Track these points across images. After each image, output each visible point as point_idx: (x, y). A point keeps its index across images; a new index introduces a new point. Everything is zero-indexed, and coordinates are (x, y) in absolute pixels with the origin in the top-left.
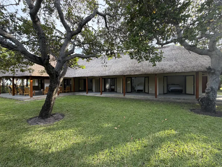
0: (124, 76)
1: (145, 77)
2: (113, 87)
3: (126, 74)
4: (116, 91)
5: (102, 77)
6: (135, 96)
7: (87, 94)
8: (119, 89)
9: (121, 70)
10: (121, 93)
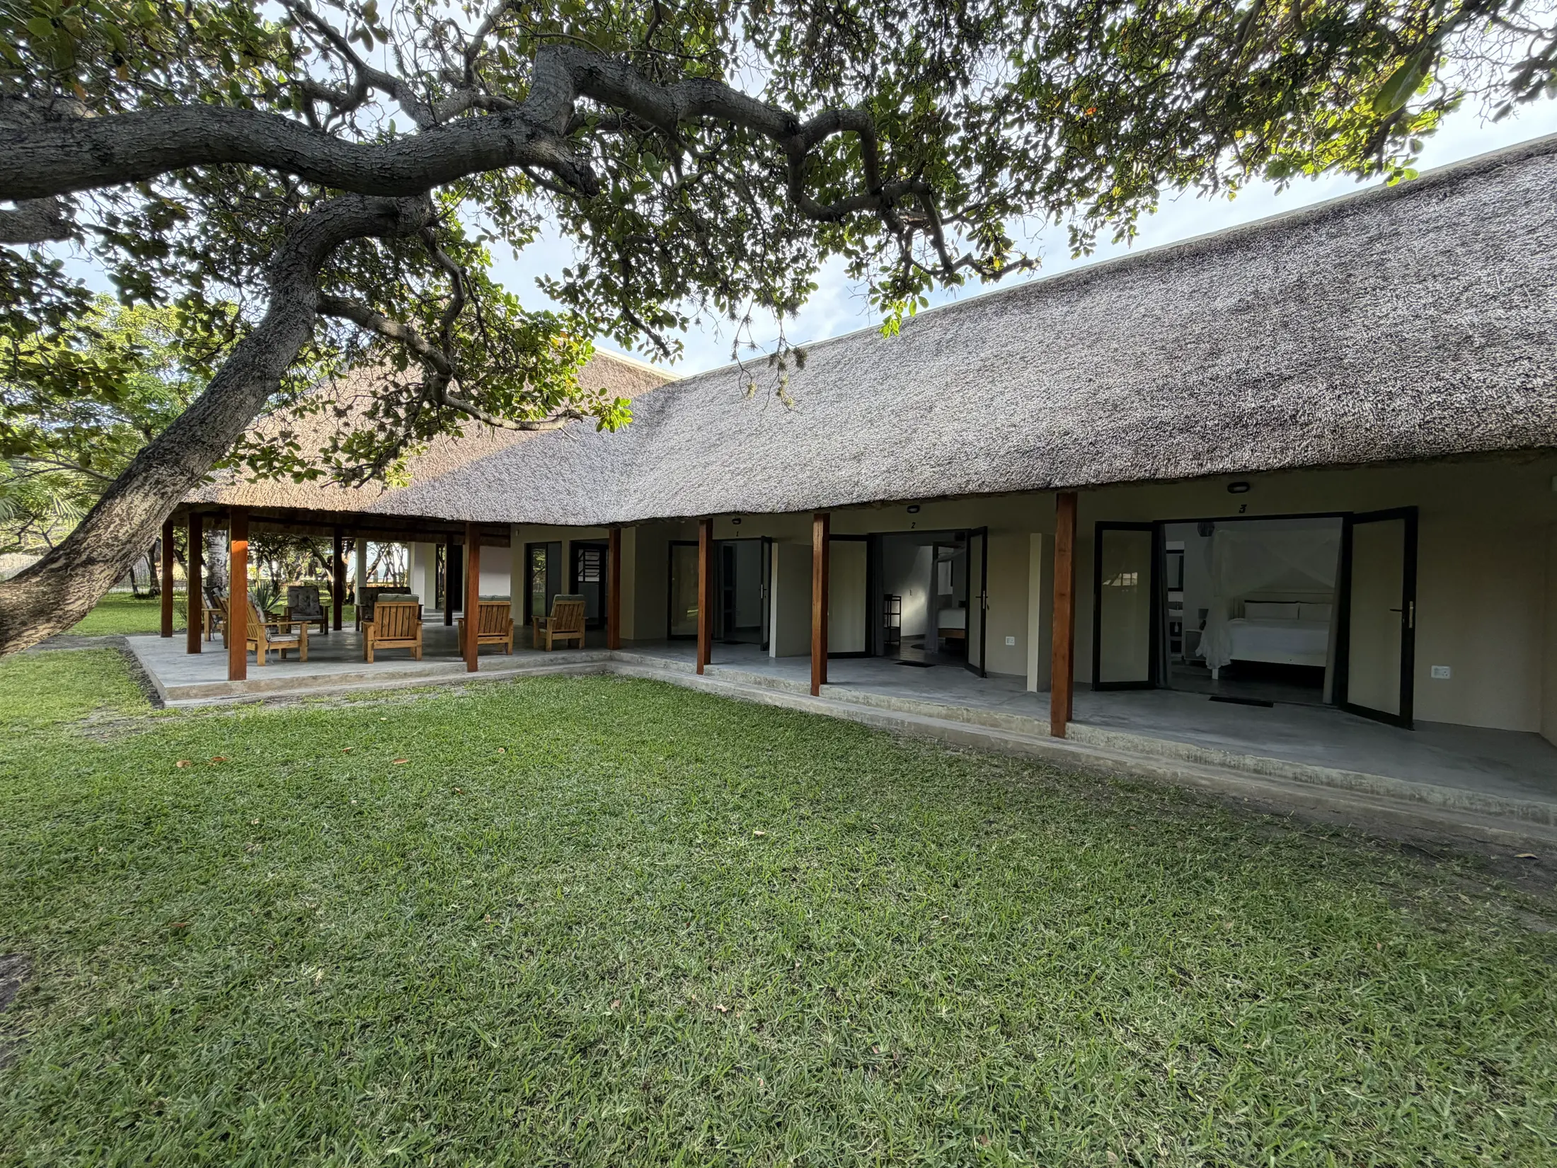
0: (1068, 497)
1: (1350, 520)
2: (954, 620)
3: (1086, 475)
4: (974, 659)
5: (823, 514)
6: (1216, 756)
7: (700, 671)
8: (1010, 641)
9: (1028, 433)
10: (1032, 685)
